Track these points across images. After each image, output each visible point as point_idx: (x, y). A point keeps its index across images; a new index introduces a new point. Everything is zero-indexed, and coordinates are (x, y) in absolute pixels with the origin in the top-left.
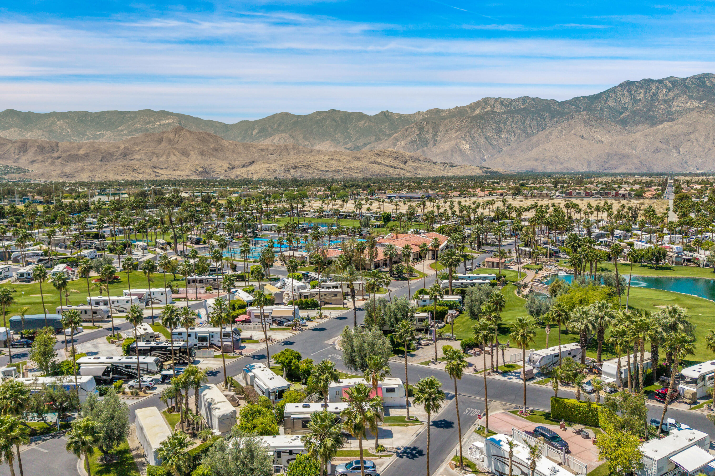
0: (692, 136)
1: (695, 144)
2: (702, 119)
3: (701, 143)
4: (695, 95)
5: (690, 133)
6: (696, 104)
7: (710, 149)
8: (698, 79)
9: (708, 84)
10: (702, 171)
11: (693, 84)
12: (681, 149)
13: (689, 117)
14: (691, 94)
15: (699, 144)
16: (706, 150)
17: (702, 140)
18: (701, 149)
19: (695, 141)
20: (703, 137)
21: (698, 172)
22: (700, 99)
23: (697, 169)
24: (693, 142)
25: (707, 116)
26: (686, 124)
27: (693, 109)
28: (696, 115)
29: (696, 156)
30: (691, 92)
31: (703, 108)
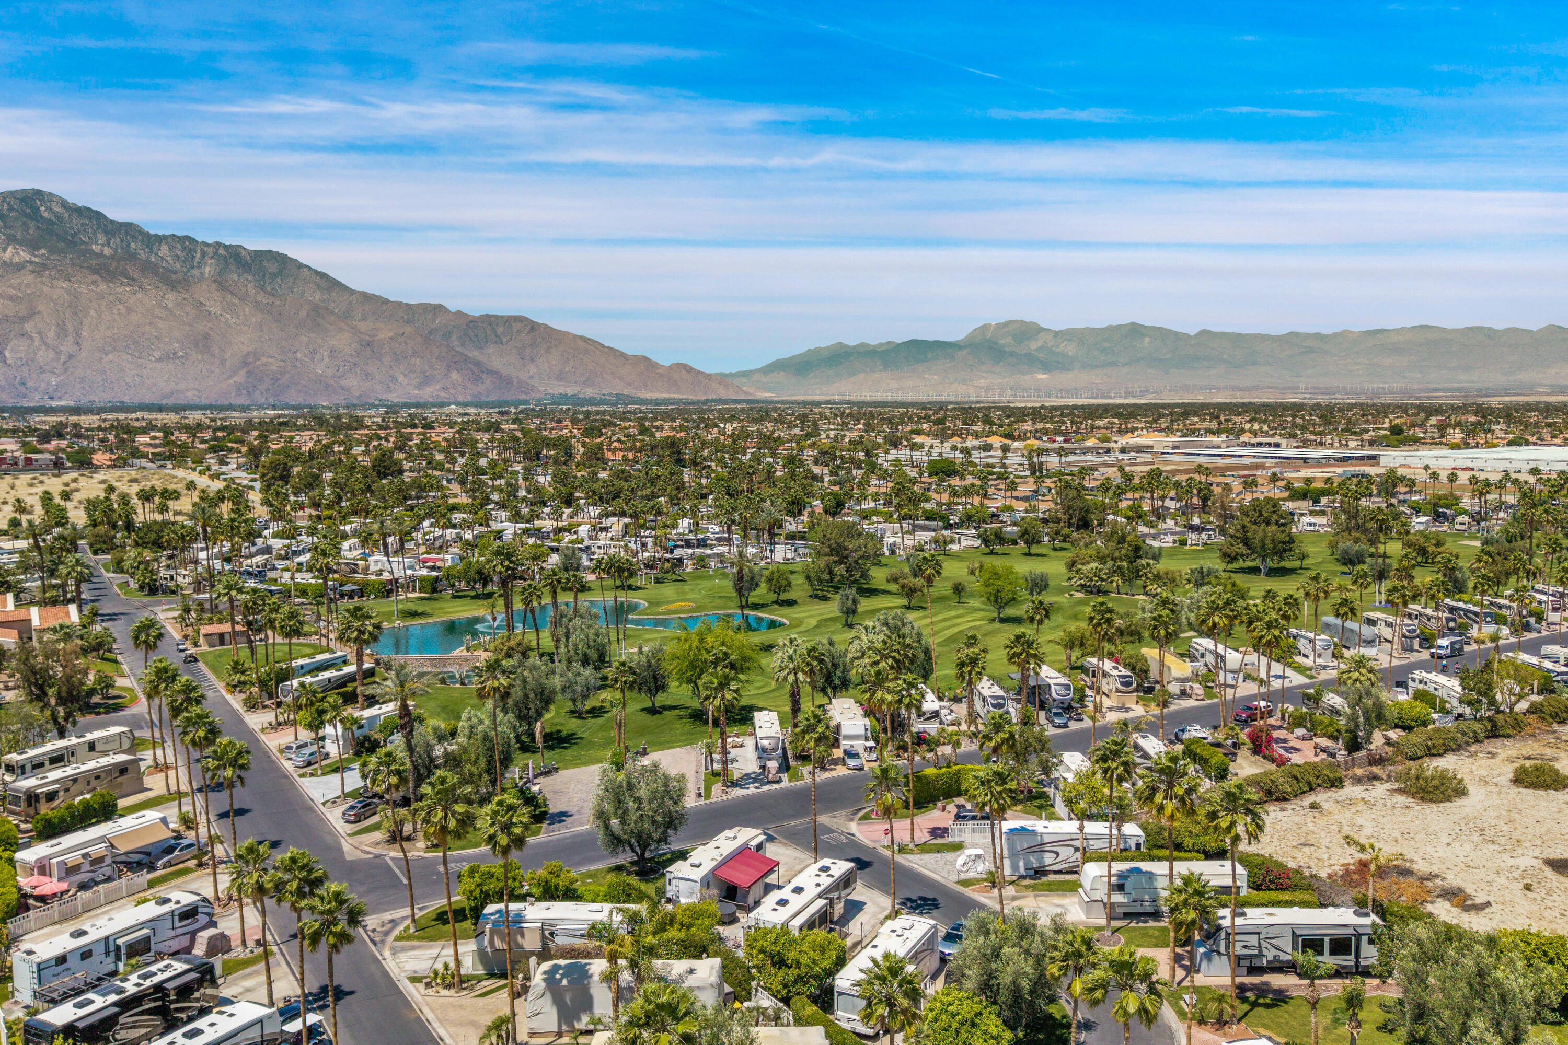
0: (28, 327)
1: (37, 343)
2: (45, 289)
3: (48, 341)
4: (19, 235)
5: (23, 320)
6: (24, 255)
7: (71, 356)
8: (22, 200)
9: (46, 215)
10: (63, 403)
11: (11, 209)
12: (7, 354)
13: (14, 282)
14: (8, 232)
15: (45, 343)
16: (63, 358)
17: (51, 334)
18: (52, 354)
19: (36, 337)
20: (53, 328)
21: (54, 404)
22: (33, 246)
23: (52, 398)
24: (32, 339)
25: (55, 283)
26: (11, 298)
27: (20, 267)
28: (30, 278)
29: (42, 370)
30: (11, 227)
31: (44, 266)
